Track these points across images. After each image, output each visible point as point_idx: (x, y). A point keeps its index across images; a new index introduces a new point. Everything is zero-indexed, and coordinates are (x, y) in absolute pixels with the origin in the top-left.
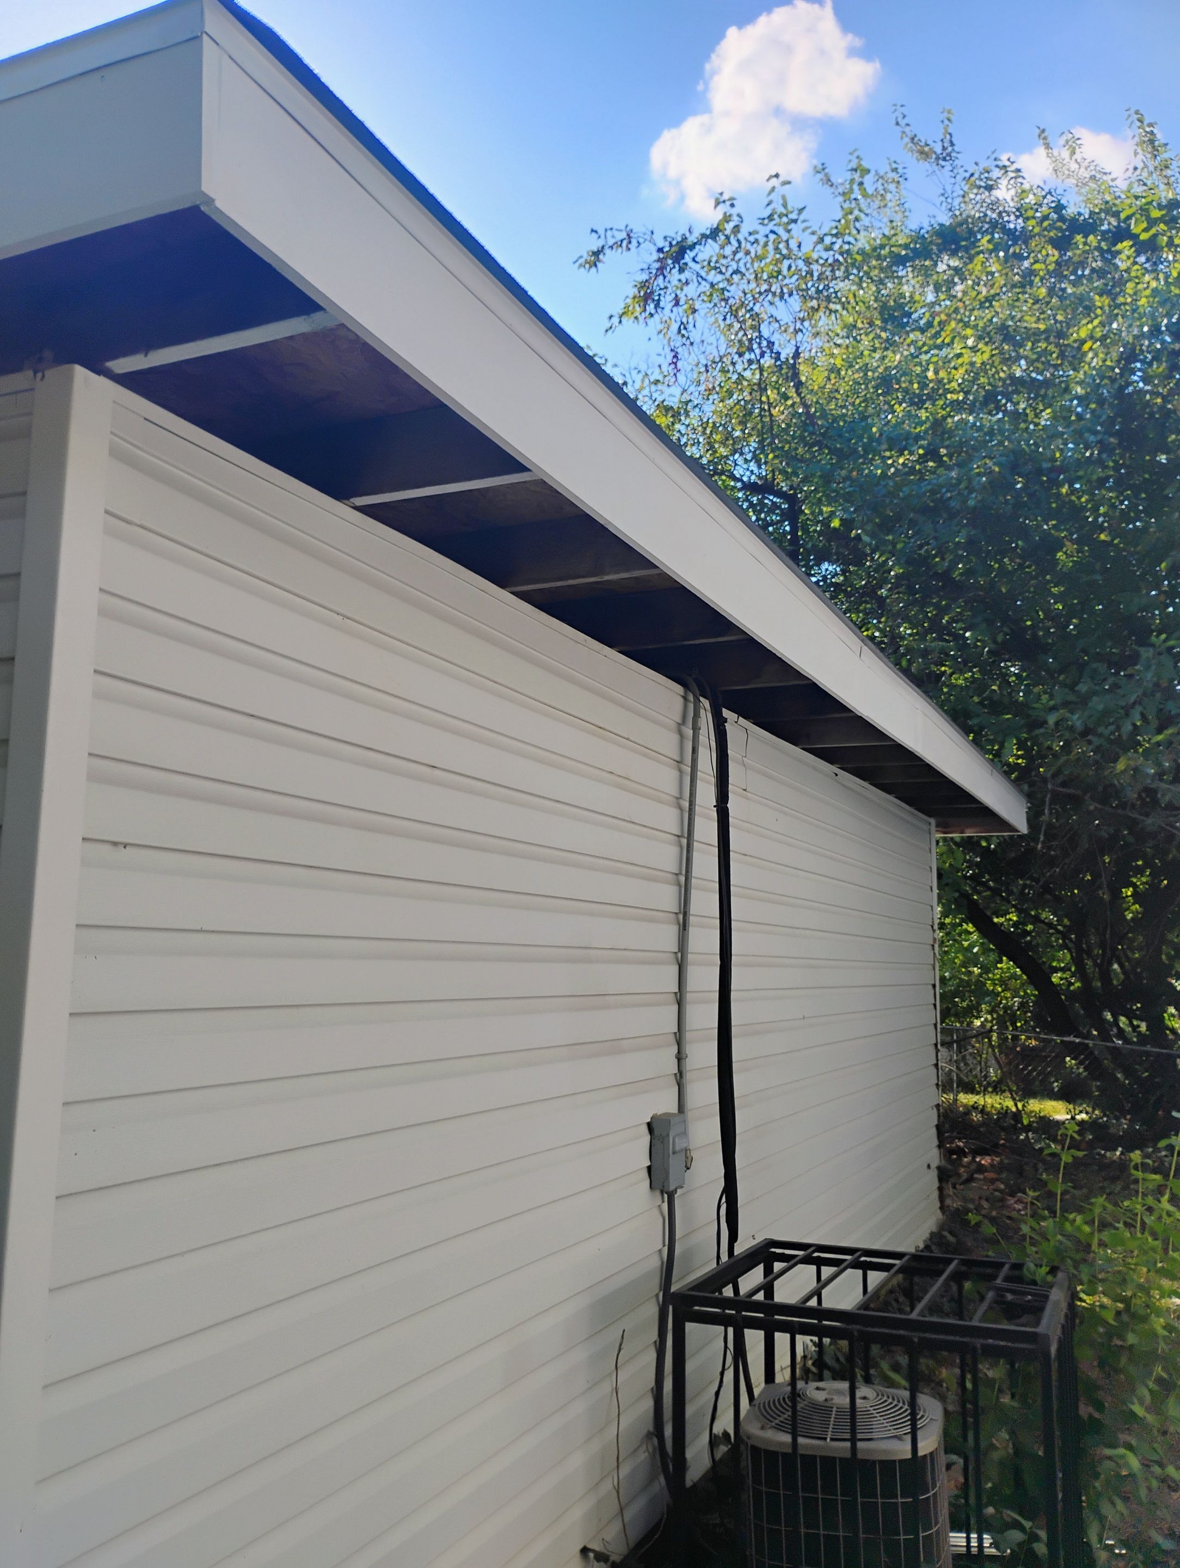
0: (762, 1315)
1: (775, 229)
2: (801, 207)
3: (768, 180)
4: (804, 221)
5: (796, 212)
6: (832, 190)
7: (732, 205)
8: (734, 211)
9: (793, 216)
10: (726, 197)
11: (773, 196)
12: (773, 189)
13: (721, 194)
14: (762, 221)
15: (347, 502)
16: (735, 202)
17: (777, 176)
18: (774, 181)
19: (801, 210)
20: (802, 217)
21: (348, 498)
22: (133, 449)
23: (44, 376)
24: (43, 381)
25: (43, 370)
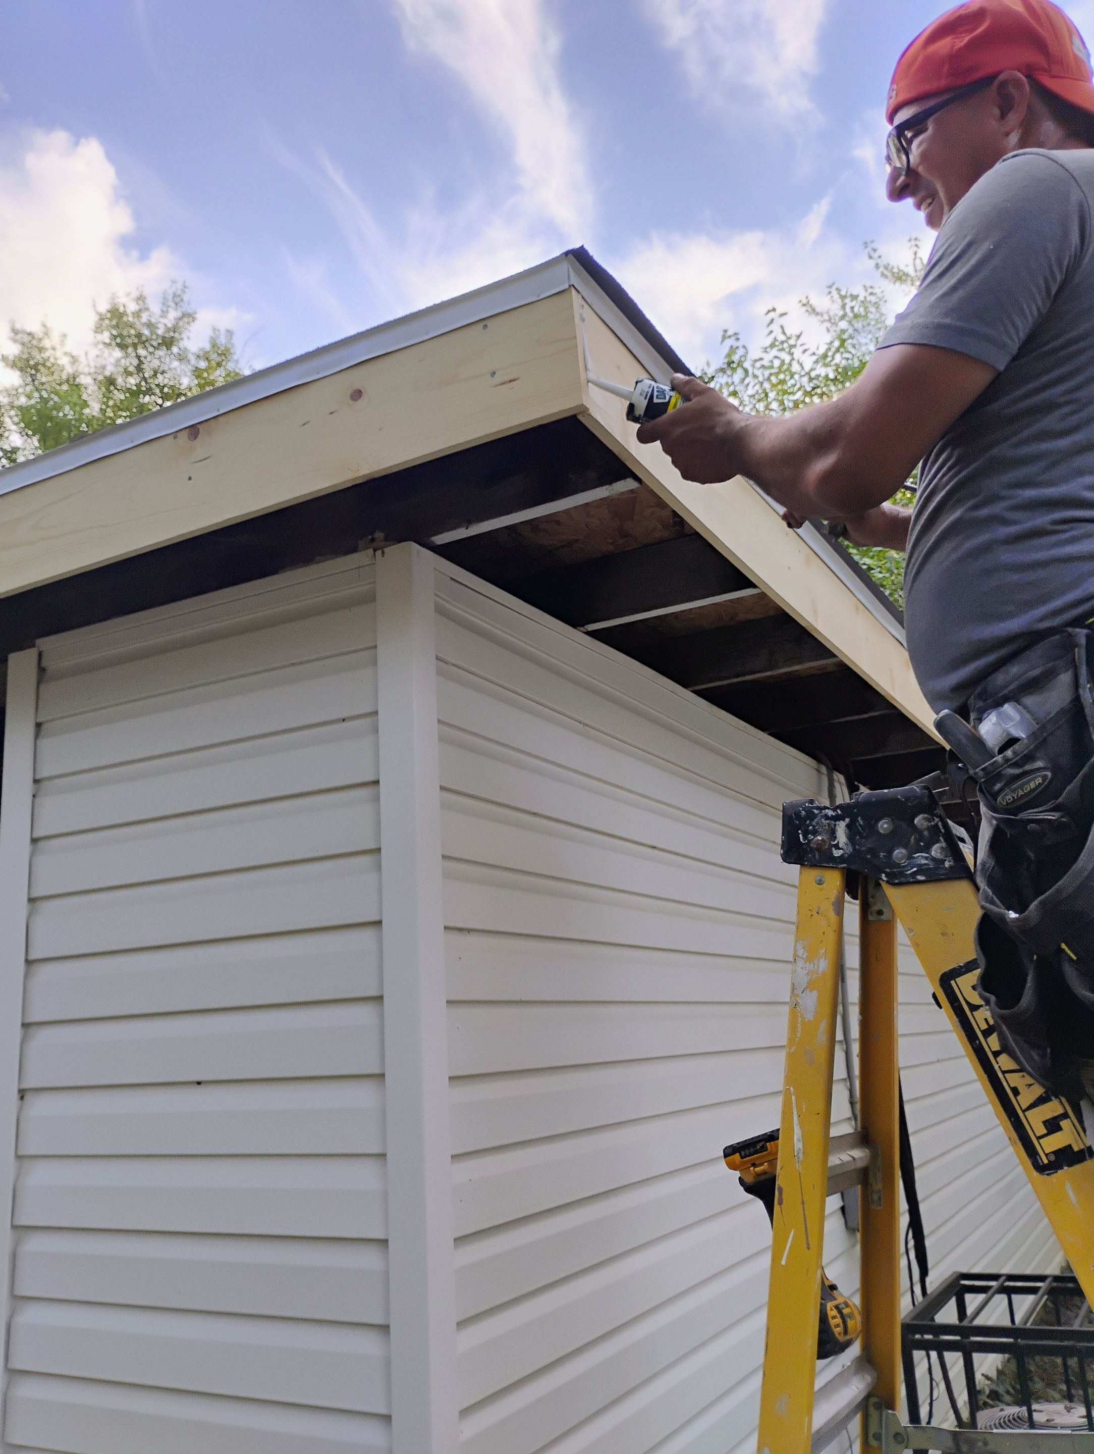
0: (958, 1338)
1: (778, 354)
2: (798, 333)
3: (767, 314)
4: (802, 345)
5: (794, 338)
6: (819, 317)
7: (738, 339)
8: (740, 344)
9: (792, 342)
10: (730, 333)
11: (772, 327)
12: (772, 321)
13: (725, 331)
14: (765, 350)
15: (582, 629)
16: (739, 336)
17: (774, 310)
18: (772, 315)
19: (798, 337)
20: (800, 342)
21: (583, 626)
22: (447, 605)
23: (383, 553)
24: (383, 556)
25: (382, 548)
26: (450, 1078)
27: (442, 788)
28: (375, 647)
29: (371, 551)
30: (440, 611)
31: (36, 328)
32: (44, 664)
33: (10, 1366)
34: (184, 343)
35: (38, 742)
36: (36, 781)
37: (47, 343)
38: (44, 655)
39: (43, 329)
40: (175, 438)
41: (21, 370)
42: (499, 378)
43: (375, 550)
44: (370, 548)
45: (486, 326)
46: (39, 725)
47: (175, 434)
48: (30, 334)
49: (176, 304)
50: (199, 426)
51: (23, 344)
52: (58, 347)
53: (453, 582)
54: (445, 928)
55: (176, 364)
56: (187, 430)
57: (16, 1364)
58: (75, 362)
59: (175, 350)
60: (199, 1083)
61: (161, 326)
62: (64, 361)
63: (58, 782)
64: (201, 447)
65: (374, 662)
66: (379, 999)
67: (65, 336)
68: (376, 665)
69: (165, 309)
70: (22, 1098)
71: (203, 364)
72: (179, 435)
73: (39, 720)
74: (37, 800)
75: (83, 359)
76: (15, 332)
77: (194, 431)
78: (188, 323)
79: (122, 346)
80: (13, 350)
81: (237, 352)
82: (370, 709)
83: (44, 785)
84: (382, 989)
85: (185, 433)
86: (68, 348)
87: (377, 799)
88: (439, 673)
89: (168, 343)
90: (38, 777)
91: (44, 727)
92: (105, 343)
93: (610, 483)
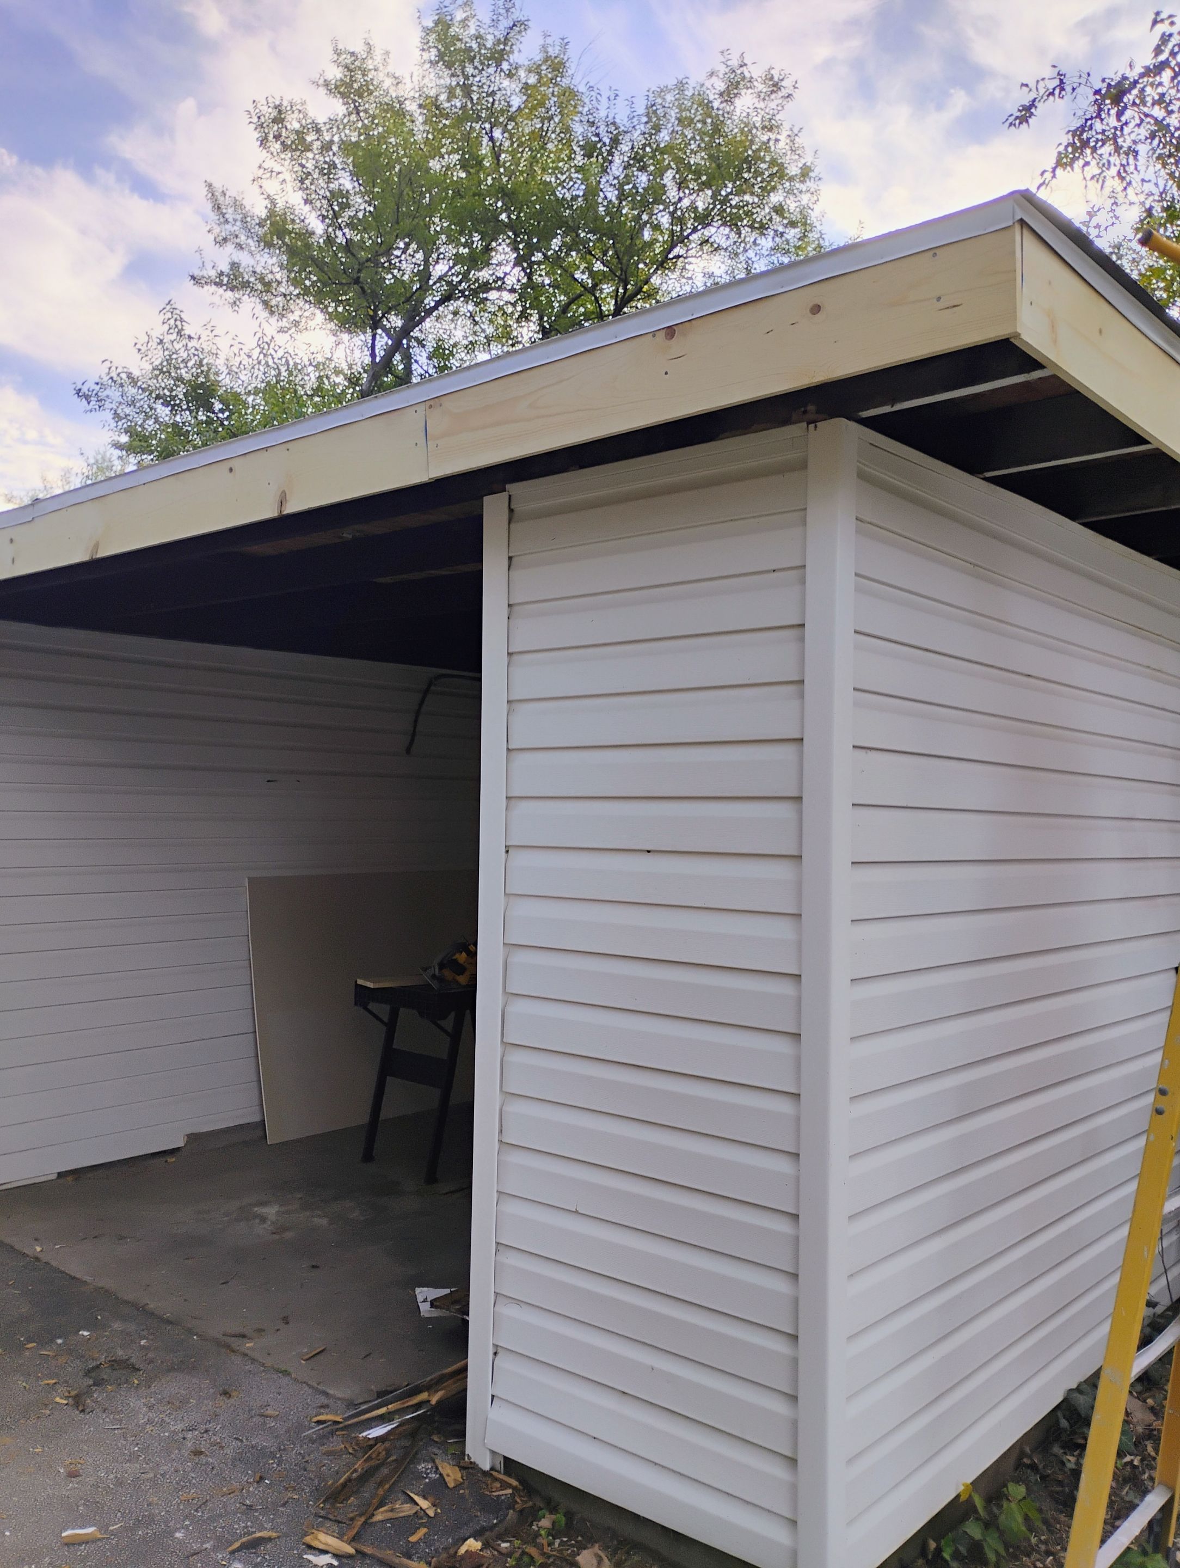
7: (1172, 23)
10: (1163, 16)
13: (1158, 13)
15: (980, 475)
16: (1174, 19)
21: (982, 472)
22: (866, 468)
23: (816, 427)
24: (815, 430)
25: (814, 422)
26: (852, 863)
27: (856, 632)
28: (806, 509)
29: (805, 424)
30: (862, 476)
31: (359, 48)
32: (512, 507)
33: (504, 1040)
34: (515, 58)
35: (510, 573)
36: (509, 605)
37: (370, 64)
38: (513, 498)
39: (366, 48)
40: (654, 336)
41: (343, 95)
42: (942, 304)
43: (809, 423)
44: (803, 421)
45: (935, 254)
46: (510, 558)
47: (654, 334)
48: (353, 54)
49: (508, 11)
50: (675, 327)
51: (346, 67)
52: (381, 68)
53: (872, 447)
54: (854, 747)
55: (506, 83)
56: (664, 331)
57: (509, 1039)
58: (398, 83)
59: (505, 66)
60: (649, 852)
61: (490, 37)
62: (388, 83)
63: (527, 607)
64: (676, 346)
65: (804, 523)
66: (799, 799)
67: (387, 53)
68: (805, 525)
69: (495, 17)
70: (507, 852)
71: (532, 80)
72: (657, 334)
73: (510, 555)
74: (511, 620)
75: (407, 80)
76: (338, 52)
77: (670, 332)
78: (520, 32)
79: (449, 66)
80: (335, 73)
81: (571, 68)
82: (799, 564)
83: (516, 609)
84: (802, 792)
85: (663, 333)
86: (390, 69)
87: (802, 639)
88: (858, 531)
89: (498, 56)
90: (511, 603)
91: (514, 560)
92: (431, 62)
93: (1028, 372)
